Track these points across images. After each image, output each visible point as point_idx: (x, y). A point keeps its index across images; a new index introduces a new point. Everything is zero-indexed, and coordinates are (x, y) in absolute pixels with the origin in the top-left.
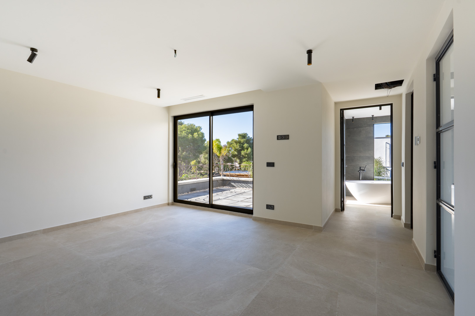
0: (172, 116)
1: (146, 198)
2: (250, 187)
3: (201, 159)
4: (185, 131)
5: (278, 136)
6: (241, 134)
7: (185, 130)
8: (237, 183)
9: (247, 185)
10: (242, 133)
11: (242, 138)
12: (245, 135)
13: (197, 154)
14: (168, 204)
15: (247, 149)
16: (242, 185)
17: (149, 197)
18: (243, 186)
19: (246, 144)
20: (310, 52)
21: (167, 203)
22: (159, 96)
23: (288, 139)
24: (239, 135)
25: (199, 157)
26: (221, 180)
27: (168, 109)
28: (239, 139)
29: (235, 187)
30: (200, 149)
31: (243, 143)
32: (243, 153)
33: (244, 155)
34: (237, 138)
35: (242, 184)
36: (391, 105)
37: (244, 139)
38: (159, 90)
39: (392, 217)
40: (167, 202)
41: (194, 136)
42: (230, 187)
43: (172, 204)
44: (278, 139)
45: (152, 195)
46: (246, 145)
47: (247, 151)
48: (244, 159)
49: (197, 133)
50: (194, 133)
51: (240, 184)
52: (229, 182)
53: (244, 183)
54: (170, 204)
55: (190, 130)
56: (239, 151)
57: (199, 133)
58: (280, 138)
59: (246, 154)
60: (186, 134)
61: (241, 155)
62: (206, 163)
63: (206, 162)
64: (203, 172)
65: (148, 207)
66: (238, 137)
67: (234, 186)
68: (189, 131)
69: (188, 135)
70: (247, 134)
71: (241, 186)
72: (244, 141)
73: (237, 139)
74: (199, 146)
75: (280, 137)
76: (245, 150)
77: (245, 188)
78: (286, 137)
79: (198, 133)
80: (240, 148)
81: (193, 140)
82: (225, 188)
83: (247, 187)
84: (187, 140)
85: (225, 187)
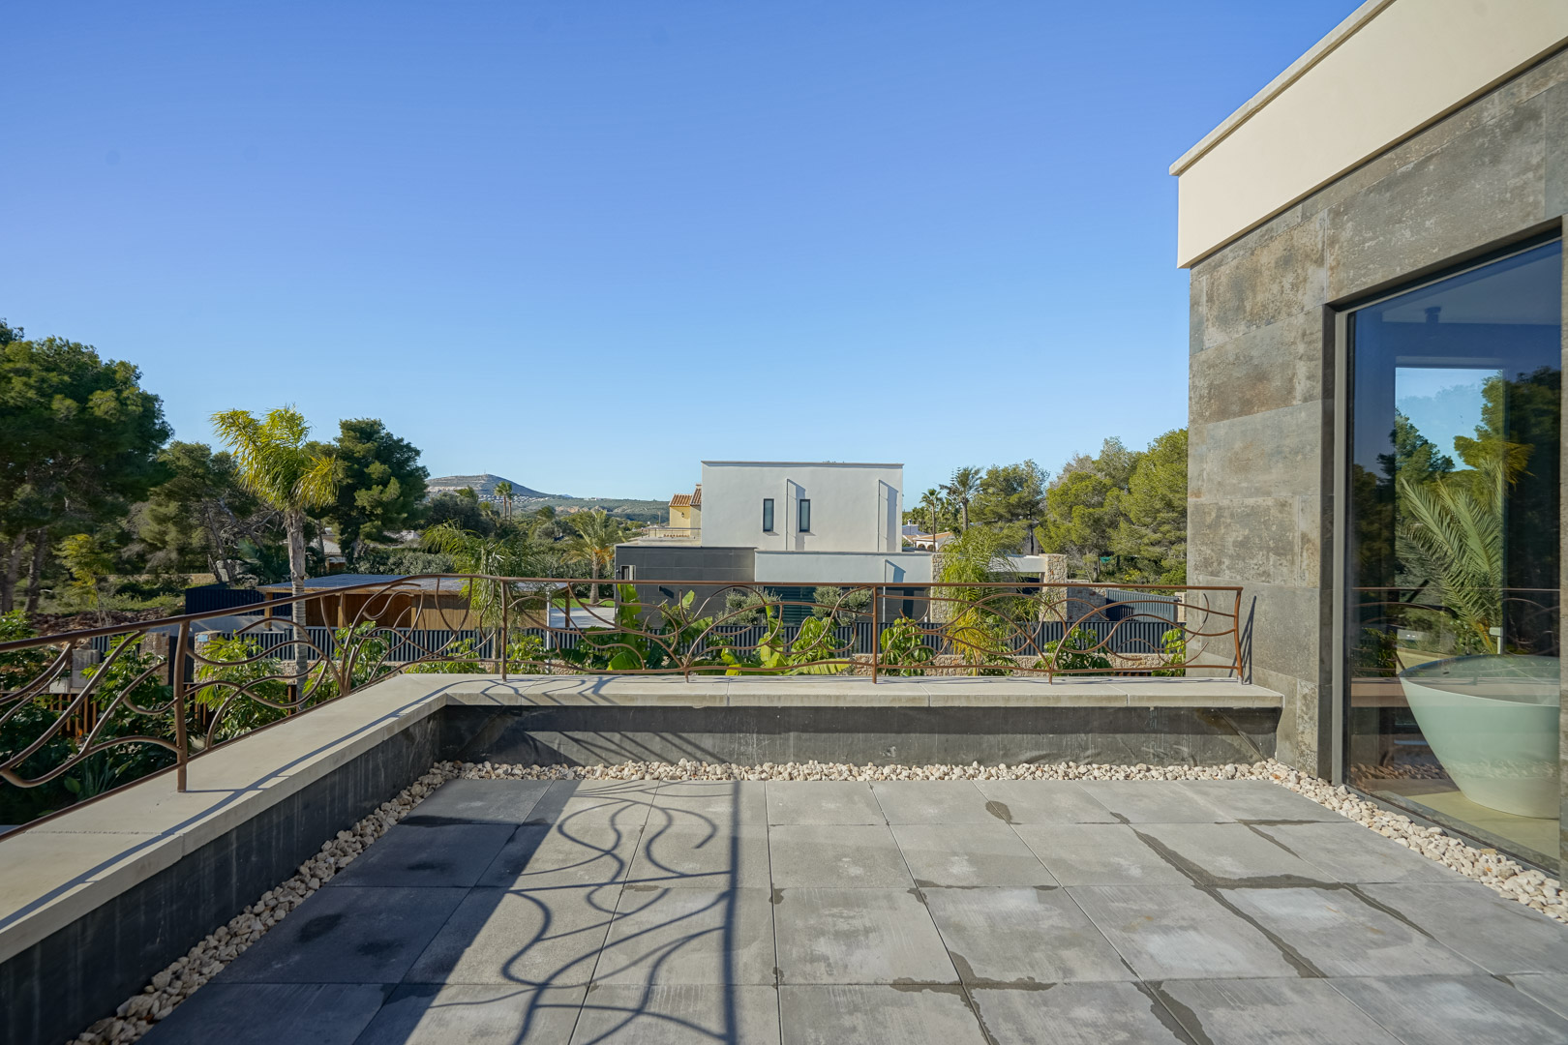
2: (699, 754)
3: (135, 519)
4: (24, 379)
6: (354, 421)
7: (27, 373)
9: (677, 741)
10: (360, 419)
11: (360, 440)
12: (372, 425)
13: (109, 498)
15: (384, 483)
16: (629, 745)
19: (377, 464)
24: (347, 427)
25: (125, 513)
28: (347, 444)
30: (127, 475)
31: (364, 457)
32: (363, 498)
33: (368, 508)
34: (339, 440)
37: (369, 445)
41: (91, 404)
42: (518, 770)
46: (376, 469)
47: (382, 492)
48: (368, 524)
49: (111, 393)
50: (91, 392)
51: (618, 739)
52: (510, 722)
55: (66, 373)
56: (346, 494)
57: (125, 394)
59: (380, 503)
60: (31, 394)
61: (352, 507)
62: (165, 543)
63: (167, 538)
64: (147, 582)
66: (339, 433)
67: (555, 758)
68: (54, 377)
69: (51, 397)
70: (380, 425)
71: (621, 750)
72: (369, 451)
73: (333, 443)
74: (126, 459)
76: (374, 486)
79: (119, 392)
80: (350, 481)
81: (82, 427)
83: (674, 754)
84: (48, 424)
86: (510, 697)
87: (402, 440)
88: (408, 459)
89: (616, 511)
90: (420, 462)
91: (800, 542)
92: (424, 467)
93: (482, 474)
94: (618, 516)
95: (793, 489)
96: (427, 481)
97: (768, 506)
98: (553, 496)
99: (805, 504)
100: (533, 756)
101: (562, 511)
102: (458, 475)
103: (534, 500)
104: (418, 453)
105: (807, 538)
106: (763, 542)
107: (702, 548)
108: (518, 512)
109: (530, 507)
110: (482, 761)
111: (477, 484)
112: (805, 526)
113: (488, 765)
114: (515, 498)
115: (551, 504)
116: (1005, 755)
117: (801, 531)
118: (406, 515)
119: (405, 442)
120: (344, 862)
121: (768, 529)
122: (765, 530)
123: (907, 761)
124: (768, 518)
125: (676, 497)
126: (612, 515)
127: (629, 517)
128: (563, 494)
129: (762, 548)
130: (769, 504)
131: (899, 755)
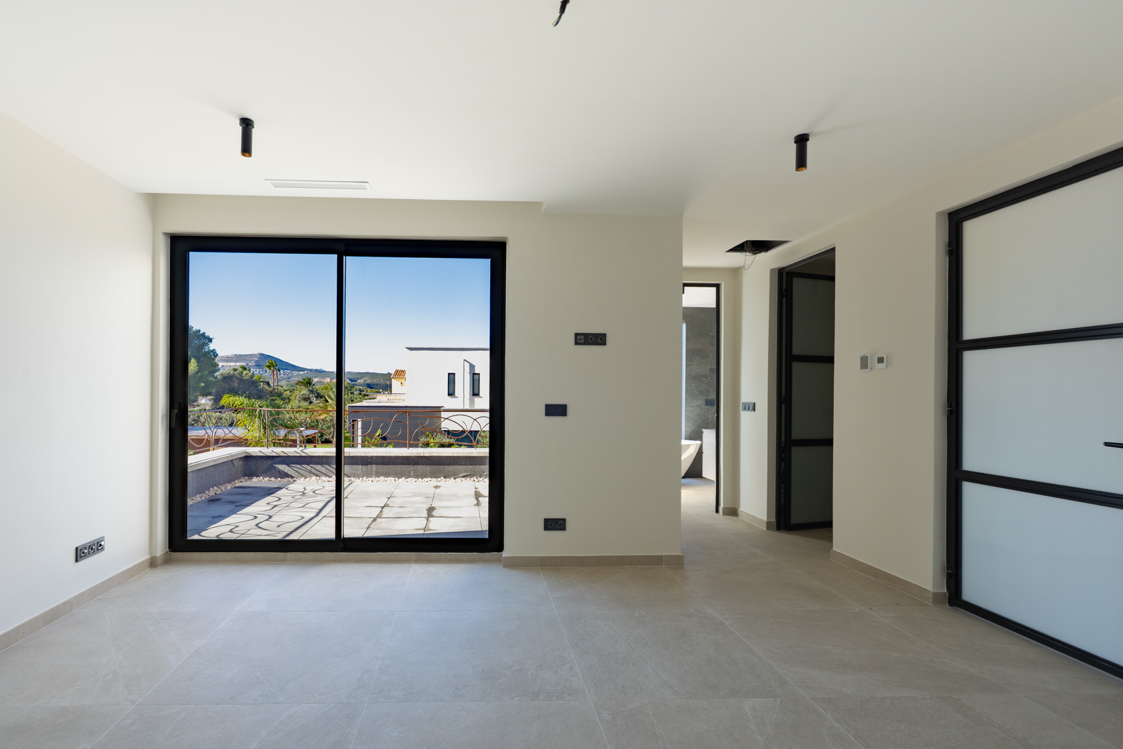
0: (166, 234)
1: (81, 554)
5: (577, 335)
8: (298, 466)
14: (152, 563)
16: (313, 470)
17: (95, 547)
18: (317, 473)
20: (802, 140)
21: (147, 560)
22: (246, 149)
23: (604, 343)
26: (241, 459)
27: (155, 202)
29: (292, 477)
35: (314, 466)
36: (718, 286)
38: (247, 124)
39: (717, 511)
40: (148, 557)
42: (273, 479)
43: (167, 561)
44: (578, 342)
45: (102, 539)
51: (309, 468)
53: (321, 464)
54: (159, 561)
58: (583, 341)
65: (90, 591)
67: (286, 475)
71: (311, 472)
75: (582, 337)
77: (324, 478)
78: (598, 339)
82: (256, 482)
85: (255, 479)
86: (270, 453)
87: (199, 331)
88: (204, 344)
89: (359, 381)
90: (212, 346)
91: (472, 402)
92: (214, 350)
93: (255, 353)
94: (360, 385)
95: (467, 366)
96: (217, 360)
97: (451, 377)
98: (311, 370)
99: (476, 377)
100: (278, 475)
101: (318, 382)
102: (237, 354)
103: (296, 373)
104: (210, 340)
105: (476, 399)
106: (448, 403)
107: (406, 407)
108: (283, 383)
109: (293, 379)
110: (259, 476)
111: (251, 360)
112: (476, 392)
113: (261, 478)
114: (282, 372)
115: (309, 376)
116: (454, 475)
117: (474, 395)
118: (203, 384)
119: (201, 332)
120: (217, 493)
121: (451, 393)
122: (449, 395)
123: (417, 477)
124: (451, 386)
125: (397, 371)
126: (356, 385)
127: (369, 386)
128: (318, 368)
129: (447, 407)
130: (452, 376)
131: (414, 475)
